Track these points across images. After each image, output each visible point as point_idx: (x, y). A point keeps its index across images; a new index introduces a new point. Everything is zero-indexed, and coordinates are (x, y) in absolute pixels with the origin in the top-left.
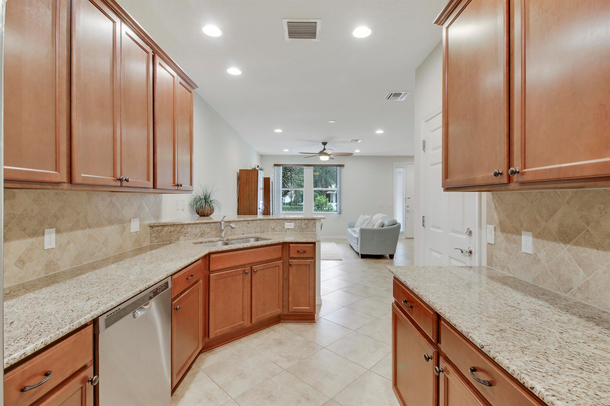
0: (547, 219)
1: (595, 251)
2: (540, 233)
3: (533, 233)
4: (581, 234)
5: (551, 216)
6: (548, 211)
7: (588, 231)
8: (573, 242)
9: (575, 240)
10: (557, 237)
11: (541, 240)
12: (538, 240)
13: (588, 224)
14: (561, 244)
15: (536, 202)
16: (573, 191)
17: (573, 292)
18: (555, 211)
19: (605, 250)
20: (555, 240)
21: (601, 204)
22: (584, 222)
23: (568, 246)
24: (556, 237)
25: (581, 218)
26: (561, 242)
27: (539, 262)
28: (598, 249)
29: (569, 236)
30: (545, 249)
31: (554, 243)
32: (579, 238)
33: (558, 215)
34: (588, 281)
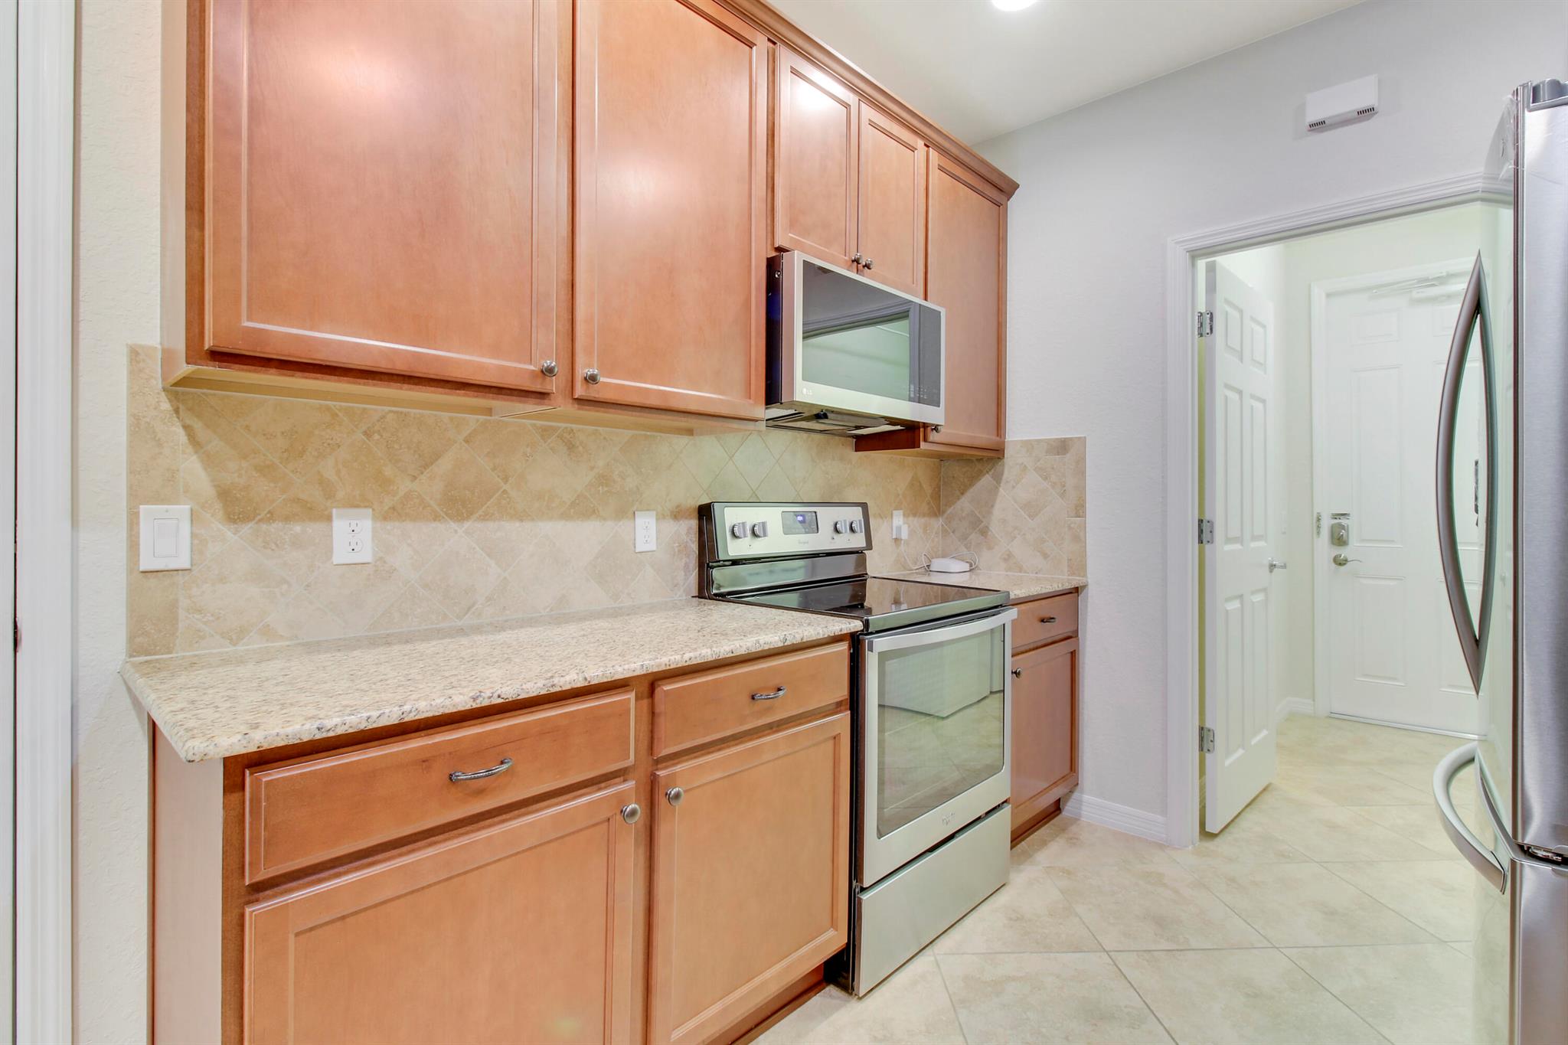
0: (415, 475)
1: (517, 524)
2: (394, 508)
3: (373, 510)
4: (492, 500)
5: (426, 466)
6: (417, 456)
7: (505, 492)
8: (477, 515)
9: (480, 512)
10: (442, 510)
11: (397, 524)
12: (389, 526)
13: (506, 480)
14: (452, 524)
15: (382, 436)
16: (478, 420)
17: (477, 609)
18: (436, 456)
19: (533, 520)
20: (436, 518)
21: (528, 446)
22: (499, 476)
23: (467, 524)
24: (439, 510)
25: (494, 469)
26: (451, 519)
27: (390, 577)
28: (522, 521)
29: (469, 506)
30: (409, 541)
31: (434, 525)
32: (488, 507)
33: (444, 465)
34: (505, 578)
